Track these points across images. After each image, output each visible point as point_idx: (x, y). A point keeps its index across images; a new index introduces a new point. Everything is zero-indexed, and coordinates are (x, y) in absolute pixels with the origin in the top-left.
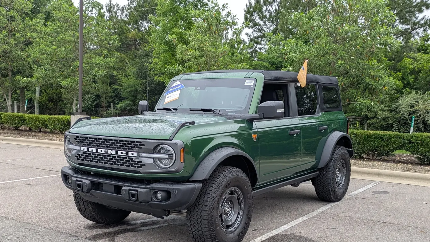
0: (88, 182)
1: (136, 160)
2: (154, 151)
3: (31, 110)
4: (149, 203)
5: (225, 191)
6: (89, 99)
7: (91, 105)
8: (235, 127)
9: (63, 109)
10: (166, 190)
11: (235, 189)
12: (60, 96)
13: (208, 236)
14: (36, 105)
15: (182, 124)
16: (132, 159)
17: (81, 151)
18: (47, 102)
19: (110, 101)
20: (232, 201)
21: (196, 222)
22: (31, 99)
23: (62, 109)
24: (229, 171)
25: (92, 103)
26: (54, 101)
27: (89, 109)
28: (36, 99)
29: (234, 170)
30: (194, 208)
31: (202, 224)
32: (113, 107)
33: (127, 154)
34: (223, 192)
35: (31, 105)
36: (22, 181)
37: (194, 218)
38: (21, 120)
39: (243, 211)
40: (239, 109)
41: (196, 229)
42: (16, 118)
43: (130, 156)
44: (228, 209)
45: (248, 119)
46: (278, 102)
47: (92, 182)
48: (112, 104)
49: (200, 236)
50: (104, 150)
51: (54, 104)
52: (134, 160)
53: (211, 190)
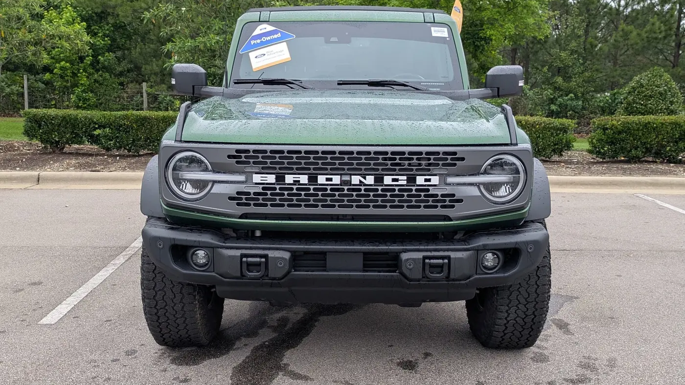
0: (287, 255)
1: (439, 193)
4: (471, 279)
16: (427, 190)
17: (255, 184)
33: (412, 180)
43: (421, 185)
47: (294, 253)
50: (339, 176)
52: (431, 192)
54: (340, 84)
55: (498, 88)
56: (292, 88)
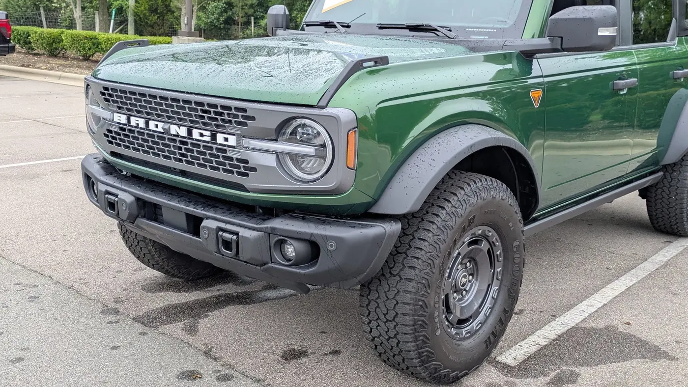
0: (129, 199)
1: (235, 156)
2: (278, 133)
3: (122, 26)
4: (266, 266)
5: (461, 237)
6: (215, 10)
7: (218, 19)
8: (486, 72)
9: (173, 25)
10: (308, 238)
11: (484, 231)
12: (167, 3)
13: (412, 353)
14: (131, 19)
15: (354, 63)
16: (225, 151)
17: (115, 122)
18: (148, 14)
19: (250, 13)
20: (474, 260)
21: (382, 317)
22: (121, 8)
23: (171, 26)
24: (473, 186)
25: (220, 16)
26: (159, 11)
27: (216, 26)
28: (130, 8)
29: (484, 183)
30: (380, 281)
31: (397, 324)
32: (255, 23)
33: (214, 137)
34: (455, 243)
35: (122, 18)
36: (58, 162)
37: (378, 306)
38: (94, 44)
39: (499, 282)
40: (499, 26)
41: (383, 333)
42: (85, 39)
43: (221, 145)
44: (464, 280)
45: (521, 52)
46: (604, 7)
47: (138, 199)
48: (252, 18)
49: (391, 349)
50: (163, 124)
51: (158, 17)
52: (228, 154)
53: (424, 240)
54: (380, 27)
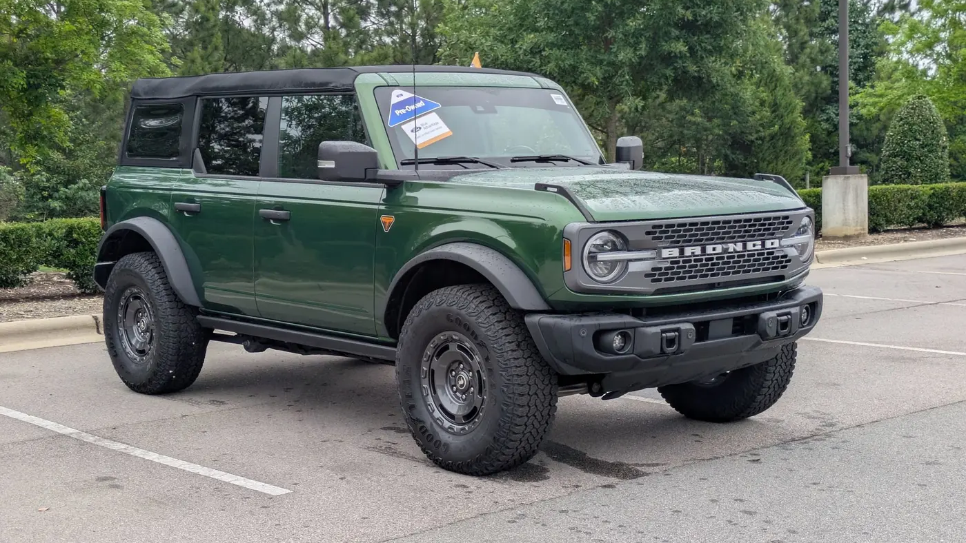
16: (773, 253)
17: (664, 258)
33: (763, 244)
43: (769, 249)
50: (720, 245)
52: (776, 254)
54: (513, 161)
55: (634, 161)
56: (465, 168)
